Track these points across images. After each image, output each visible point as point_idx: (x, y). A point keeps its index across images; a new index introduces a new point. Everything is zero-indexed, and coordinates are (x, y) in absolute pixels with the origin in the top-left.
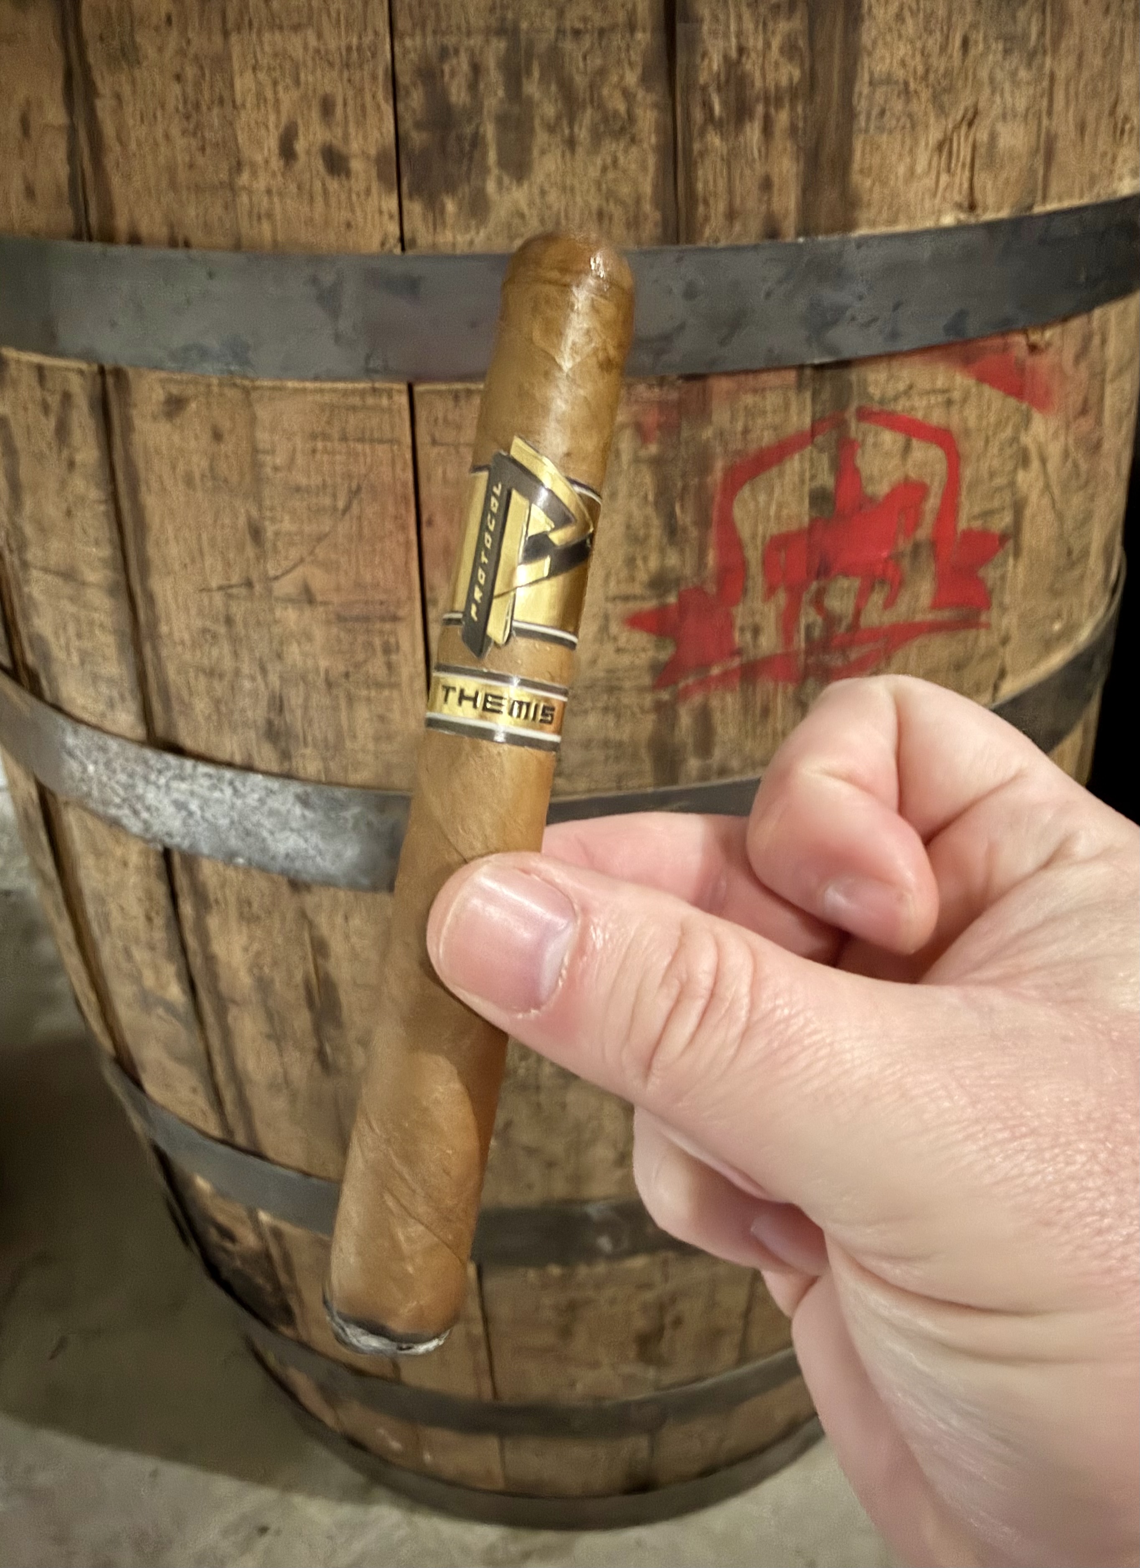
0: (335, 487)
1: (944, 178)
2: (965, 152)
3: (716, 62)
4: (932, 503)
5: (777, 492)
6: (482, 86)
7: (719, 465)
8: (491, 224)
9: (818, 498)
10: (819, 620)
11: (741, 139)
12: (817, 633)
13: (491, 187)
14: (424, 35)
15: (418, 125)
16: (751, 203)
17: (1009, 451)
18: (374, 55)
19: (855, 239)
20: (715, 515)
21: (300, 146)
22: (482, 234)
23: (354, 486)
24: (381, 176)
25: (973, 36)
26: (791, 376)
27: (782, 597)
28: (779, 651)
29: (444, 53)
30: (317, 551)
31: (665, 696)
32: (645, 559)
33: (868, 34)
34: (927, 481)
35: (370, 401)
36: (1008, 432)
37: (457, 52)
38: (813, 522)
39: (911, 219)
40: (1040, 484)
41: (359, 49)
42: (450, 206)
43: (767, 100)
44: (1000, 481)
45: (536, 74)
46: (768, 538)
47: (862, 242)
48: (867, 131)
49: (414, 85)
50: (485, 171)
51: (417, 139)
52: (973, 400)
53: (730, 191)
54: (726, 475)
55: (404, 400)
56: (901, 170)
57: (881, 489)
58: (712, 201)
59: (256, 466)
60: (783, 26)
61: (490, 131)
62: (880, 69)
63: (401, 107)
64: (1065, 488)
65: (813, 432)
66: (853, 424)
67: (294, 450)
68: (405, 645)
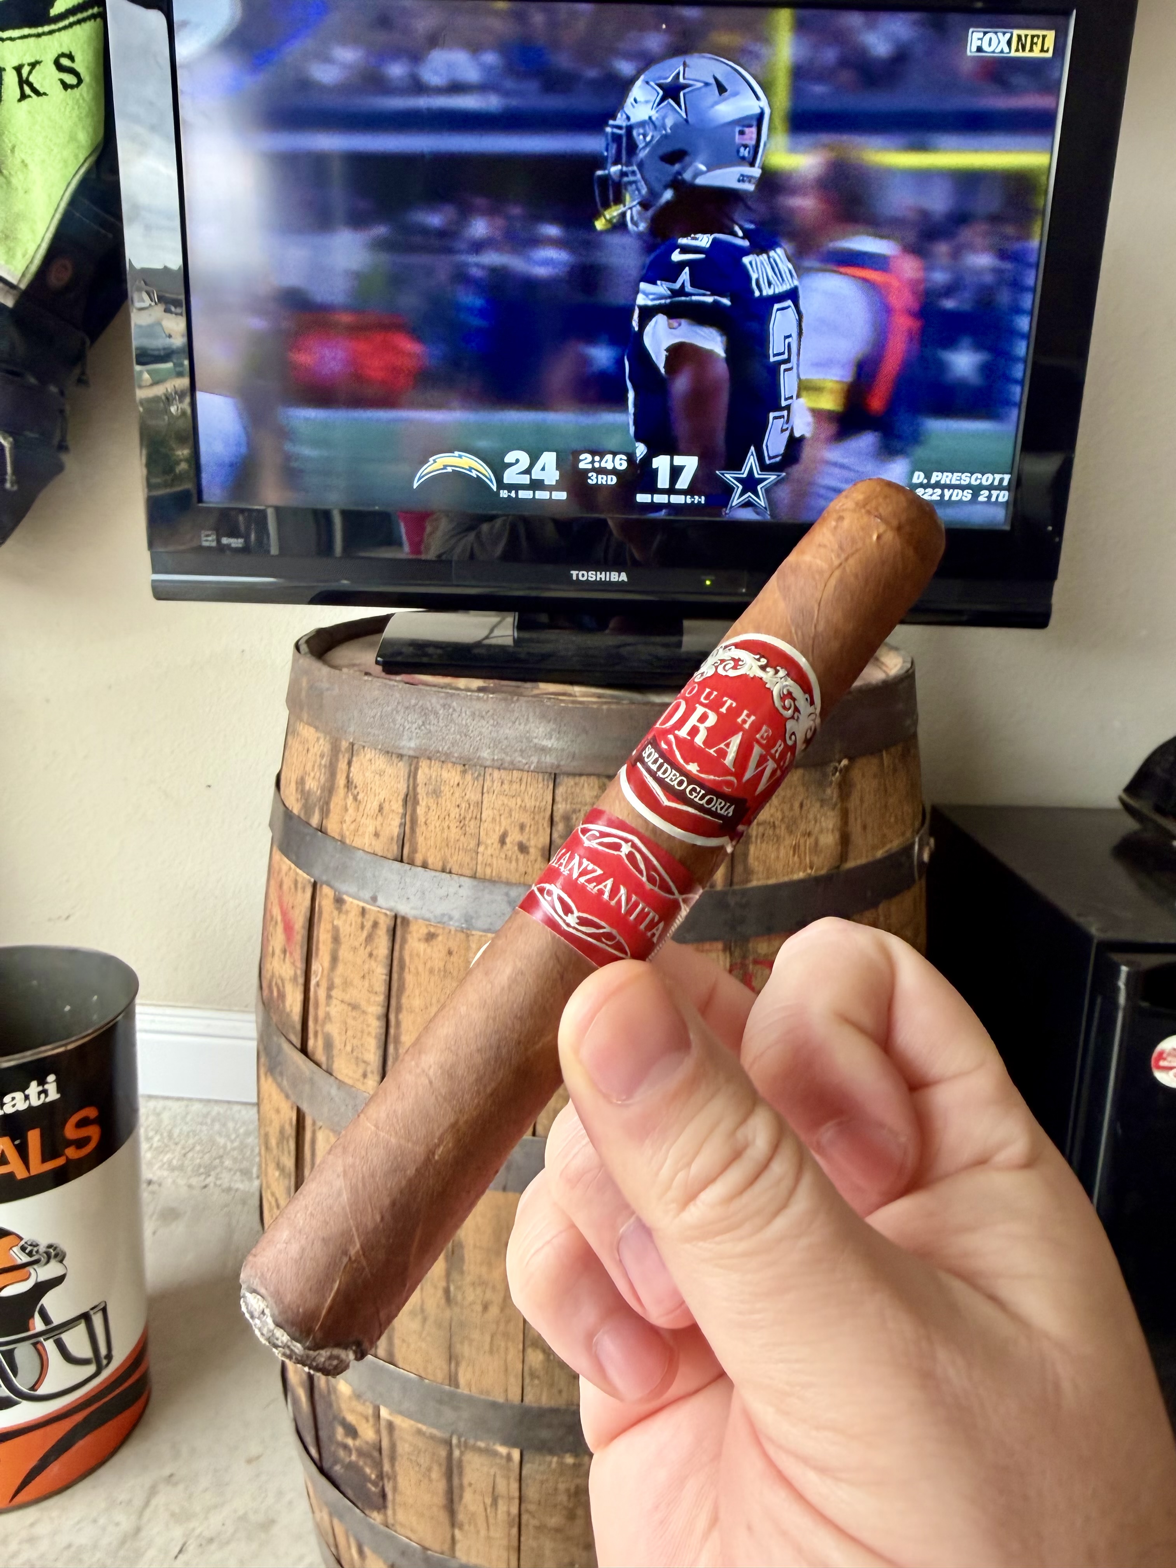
14: (566, 804)
18: (545, 810)
21: (508, 840)
26: (719, 944)
39: (778, 877)
41: (539, 807)
48: (755, 843)
56: (772, 857)
62: (761, 820)
63: (553, 829)
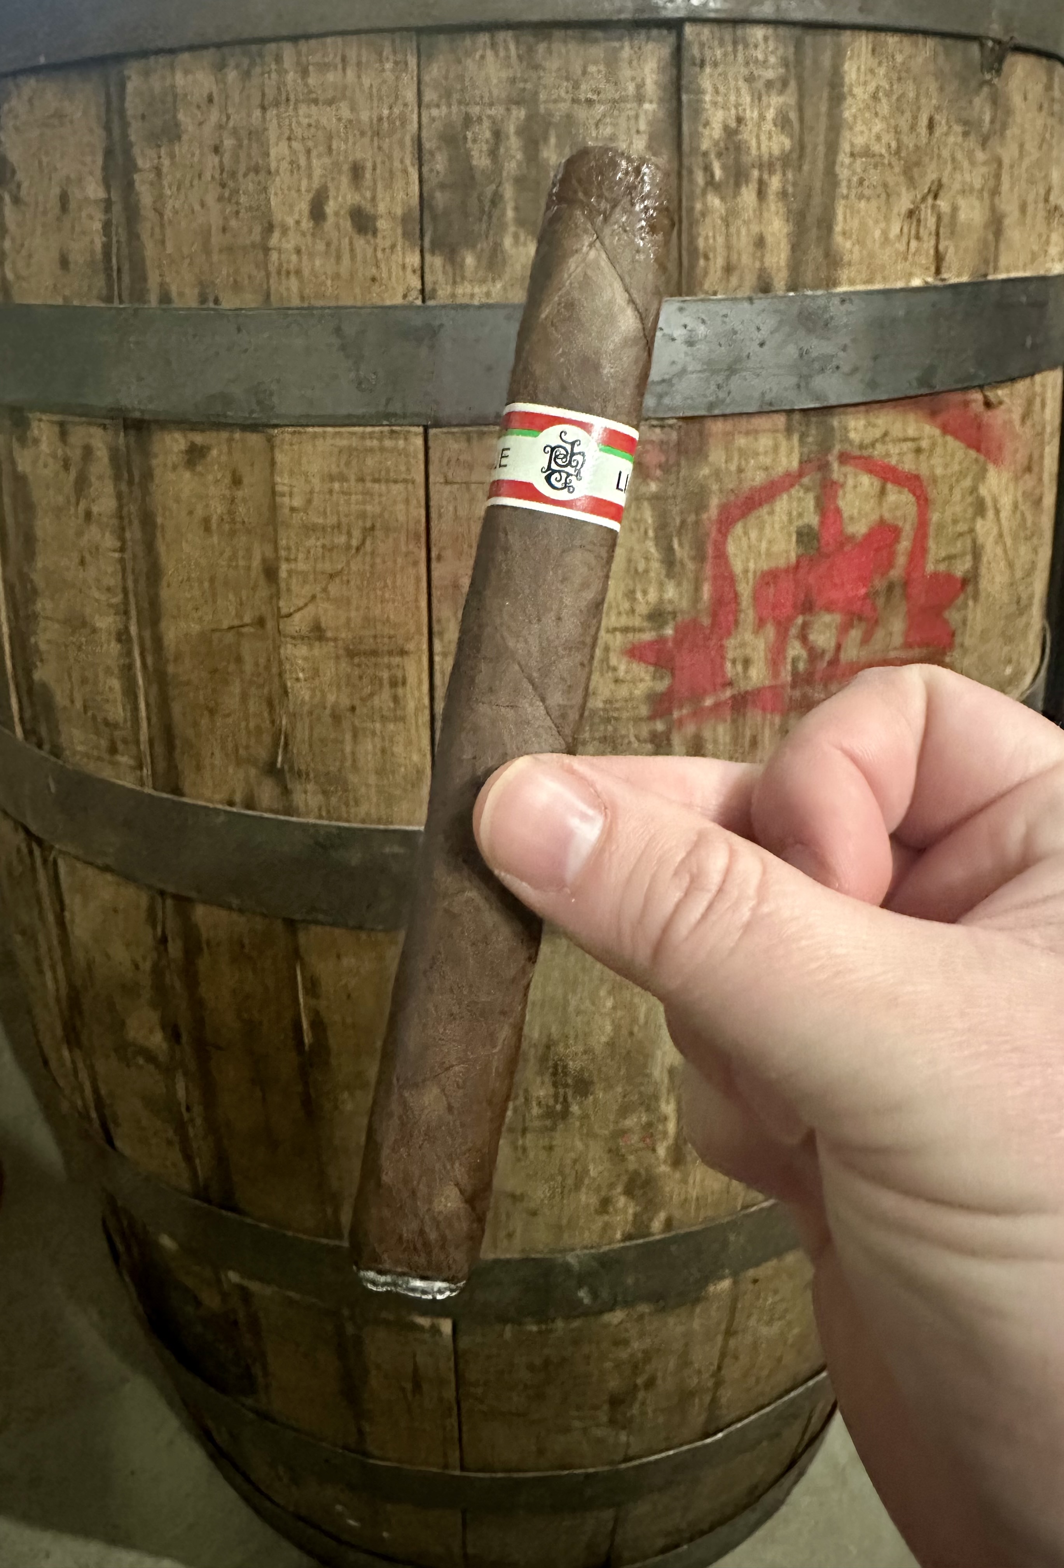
0: (349, 526)
1: (914, 244)
2: (931, 222)
3: (715, 131)
4: (904, 545)
5: (768, 530)
6: (502, 150)
7: (714, 502)
8: (507, 277)
9: (804, 536)
10: (804, 654)
11: (739, 199)
12: (801, 666)
13: (508, 242)
14: (449, 106)
15: (442, 186)
16: (746, 259)
17: (969, 499)
18: (404, 122)
19: (839, 294)
20: (710, 551)
21: (330, 208)
22: (499, 285)
23: (368, 524)
24: (405, 234)
25: (937, 117)
26: (781, 420)
27: (770, 631)
28: (767, 683)
29: (468, 121)
30: (330, 588)
31: (659, 726)
32: (645, 592)
33: (848, 113)
34: (900, 524)
35: (388, 443)
36: (967, 483)
37: (480, 120)
38: (799, 558)
39: (885, 279)
40: (995, 531)
41: (389, 119)
42: (470, 260)
43: (761, 167)
44: (962, 527)
45: (553, 140)
46: (759, 574)
47: (845, 298)
48: (846, 197)
49: (439, 148)
50: (502, 227)
51: (441, 199)
52: (939, 450)
53: (729, 247)
54: (720, 514)
55: (419, 442)
56: (877, 233)
57: (859, 529)
58: (711, 255)
59: (274, 508)
60: (775, 101)
61: (509, 192)
62: (860, 141)
63: (425, 169)
64: (1015, 538)
65: (801, 474)
66: (835, 465)
67: (312, 492)
68: (412, 679)
